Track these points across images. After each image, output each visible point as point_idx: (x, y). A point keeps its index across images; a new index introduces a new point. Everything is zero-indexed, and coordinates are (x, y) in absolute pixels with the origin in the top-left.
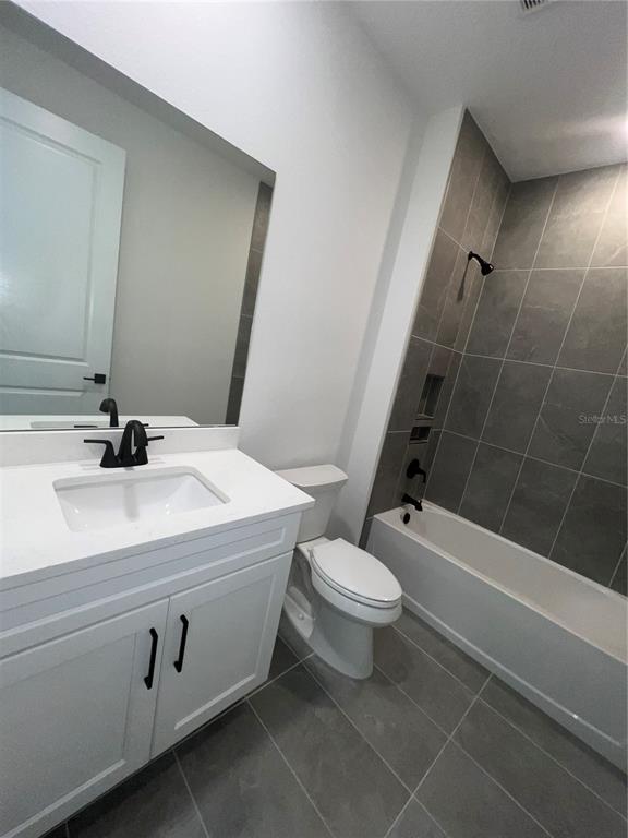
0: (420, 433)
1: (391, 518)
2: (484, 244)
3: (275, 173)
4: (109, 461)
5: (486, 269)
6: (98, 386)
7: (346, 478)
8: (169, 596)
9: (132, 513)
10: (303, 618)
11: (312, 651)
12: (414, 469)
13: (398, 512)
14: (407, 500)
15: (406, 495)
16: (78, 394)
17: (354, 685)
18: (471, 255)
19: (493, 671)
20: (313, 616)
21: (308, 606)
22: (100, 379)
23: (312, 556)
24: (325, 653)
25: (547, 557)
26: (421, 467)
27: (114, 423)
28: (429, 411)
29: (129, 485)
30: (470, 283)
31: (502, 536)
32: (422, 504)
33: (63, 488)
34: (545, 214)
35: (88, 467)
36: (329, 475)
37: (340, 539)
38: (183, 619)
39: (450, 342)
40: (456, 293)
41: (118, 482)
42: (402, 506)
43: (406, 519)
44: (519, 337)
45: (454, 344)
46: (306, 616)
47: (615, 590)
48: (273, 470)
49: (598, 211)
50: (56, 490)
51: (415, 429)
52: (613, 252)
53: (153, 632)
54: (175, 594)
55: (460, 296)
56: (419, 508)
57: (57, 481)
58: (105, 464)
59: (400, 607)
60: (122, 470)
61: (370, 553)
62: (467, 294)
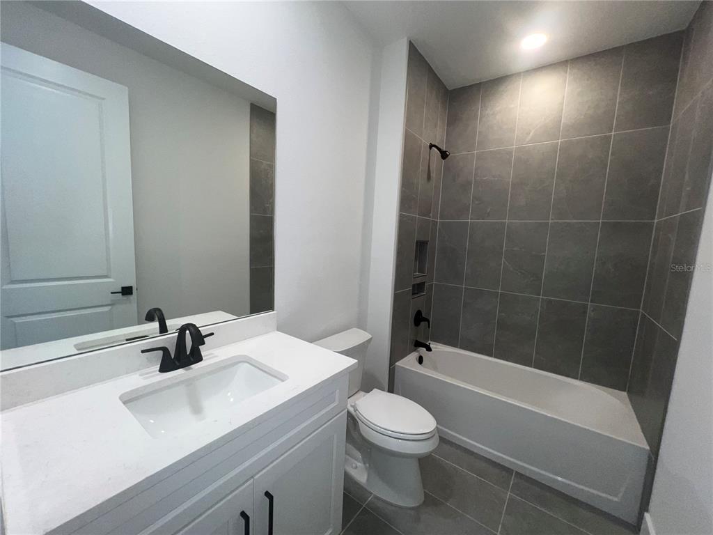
0: (418, 288)
1: (408, 362)
2: (438, 137)
3: (276, 99)
4: (168, 365)
5: (444, 155)
6: (125, 298)
7: (371, 336)
8: (252, 477)
9: (197, 409)
10: (356, 467)
11: (371, 493)
12: (419, 318)
13: (413, 356)
14: (418, 344)
15: (417, 341)
16: (106, 309)
17: (412, 512)
18: (431, 146)
19: (515, 469)
20: (364, 463)
21: (359, 455)
22: (127, 291)
23: (356, 410)
24: (381, 492)
25: (531, 366)
26: (424, 315)
27: (163, 329)
28: (421, 270)
29: (189, 383)
30: (434, 166)
31: (495, 357)
32: (431, 346)
33: (129, 400)
34: (477, 111)
35: (150, 375)
36: (356, 337)
37: (375, 389)
38: (267, 494)
39: (427, 214)
40: (426, 176)
41: (178, 384)
42: (415, 350)
43: (421, 360)
44: (477, 202)
45: (431, 215)
46: (359, 464)
47: (583, 380)
48: (311, 342)
49: (512, 106)
50: (124, 403)
51: (414, 286)
52: (528, 134)
53: (243, 514)
54: (258, 473)
55: (429, 177)
56: (429, 349)
57: (123, 394)
58: (163, 369)
59: (437, 435)
60: (181, 371)
61: (399, 394)
62: (433, 175)
